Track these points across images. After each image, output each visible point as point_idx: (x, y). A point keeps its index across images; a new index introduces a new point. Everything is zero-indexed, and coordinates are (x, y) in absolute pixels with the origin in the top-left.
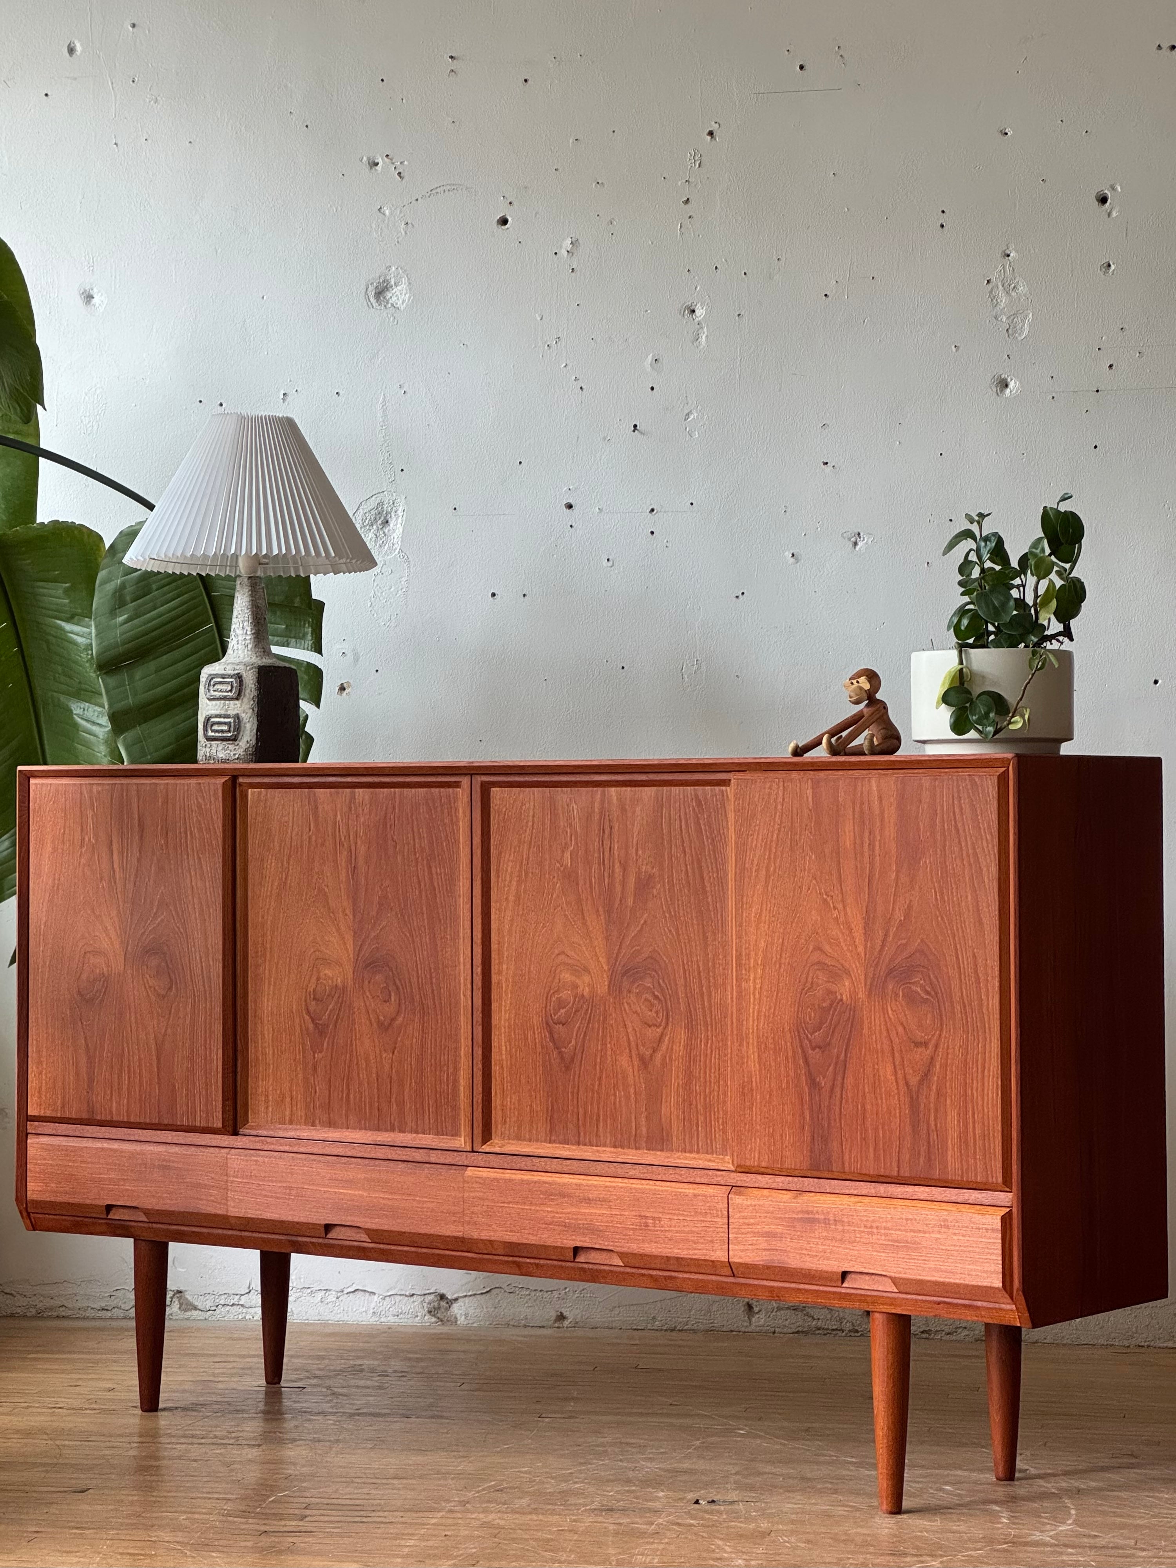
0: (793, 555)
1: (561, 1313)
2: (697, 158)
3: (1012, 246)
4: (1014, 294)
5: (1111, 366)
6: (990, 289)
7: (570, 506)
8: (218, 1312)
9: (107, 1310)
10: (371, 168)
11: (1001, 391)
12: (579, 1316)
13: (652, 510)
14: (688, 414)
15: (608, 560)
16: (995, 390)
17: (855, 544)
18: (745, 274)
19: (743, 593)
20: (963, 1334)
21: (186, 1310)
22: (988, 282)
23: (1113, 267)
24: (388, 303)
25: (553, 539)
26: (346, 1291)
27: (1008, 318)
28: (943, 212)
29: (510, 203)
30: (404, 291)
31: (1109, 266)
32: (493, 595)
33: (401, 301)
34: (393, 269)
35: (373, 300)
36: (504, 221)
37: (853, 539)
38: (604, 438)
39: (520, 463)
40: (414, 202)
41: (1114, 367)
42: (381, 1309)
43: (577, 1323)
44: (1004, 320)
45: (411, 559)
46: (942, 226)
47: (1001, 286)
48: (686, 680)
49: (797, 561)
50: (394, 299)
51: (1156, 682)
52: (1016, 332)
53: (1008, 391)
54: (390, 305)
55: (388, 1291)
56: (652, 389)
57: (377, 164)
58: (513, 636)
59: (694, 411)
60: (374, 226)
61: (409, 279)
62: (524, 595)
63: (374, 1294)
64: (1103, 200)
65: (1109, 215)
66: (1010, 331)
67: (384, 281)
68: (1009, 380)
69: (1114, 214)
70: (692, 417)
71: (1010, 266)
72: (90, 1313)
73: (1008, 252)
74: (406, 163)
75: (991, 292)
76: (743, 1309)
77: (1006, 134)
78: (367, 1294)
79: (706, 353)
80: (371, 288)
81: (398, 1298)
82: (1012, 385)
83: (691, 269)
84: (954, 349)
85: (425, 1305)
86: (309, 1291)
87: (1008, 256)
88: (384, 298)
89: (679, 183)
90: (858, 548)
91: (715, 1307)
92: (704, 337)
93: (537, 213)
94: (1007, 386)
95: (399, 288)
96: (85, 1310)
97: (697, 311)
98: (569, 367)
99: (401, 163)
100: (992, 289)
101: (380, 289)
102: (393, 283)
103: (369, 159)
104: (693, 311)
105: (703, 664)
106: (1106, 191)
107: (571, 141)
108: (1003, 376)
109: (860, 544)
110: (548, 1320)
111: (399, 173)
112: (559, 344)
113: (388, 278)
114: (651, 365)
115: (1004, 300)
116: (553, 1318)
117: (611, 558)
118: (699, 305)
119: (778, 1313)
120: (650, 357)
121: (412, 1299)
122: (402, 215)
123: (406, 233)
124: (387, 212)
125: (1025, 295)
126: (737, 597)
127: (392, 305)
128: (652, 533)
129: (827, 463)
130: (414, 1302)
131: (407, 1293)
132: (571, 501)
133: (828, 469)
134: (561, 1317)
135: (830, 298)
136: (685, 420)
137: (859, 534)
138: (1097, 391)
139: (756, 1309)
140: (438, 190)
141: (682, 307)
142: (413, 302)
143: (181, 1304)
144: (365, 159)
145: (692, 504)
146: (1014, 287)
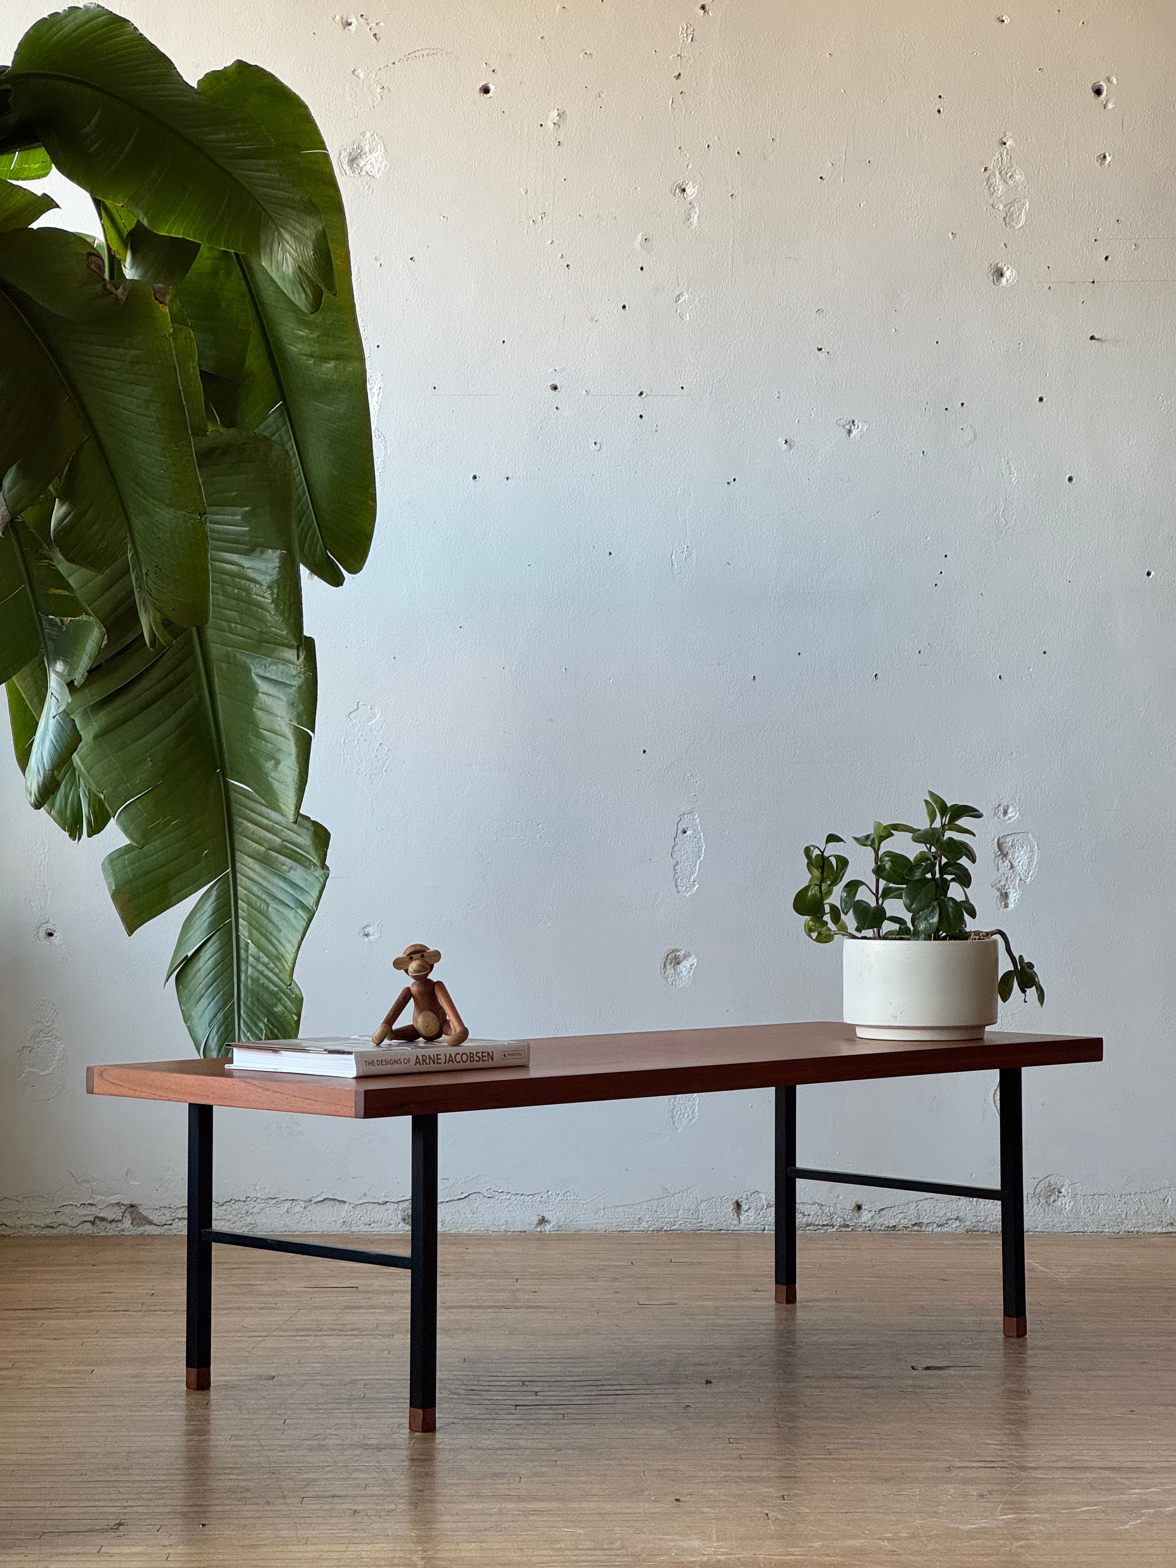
0: (786, 442)
1: (543, 1217)
2: (689, 32)
3: (1009, 134)
4: (1010, 182)
5: (1107, 258)
6: (987, 175)
7: (555, 388)
8: (174, 1225)
9: (52, 1227)
10: (344, 28)
11: (998, 280)
12: (562, 1220)
13: (641, 394)
14: (678, 296)
15: (595, 443)
16: (991, 278)
17: (850, 431)
18: (738, 153)
19: (734, 480)
20: (954, 1226)
21: (139, 1225)
22: (986, 169)
23: (1109, 159)
24: (361, 170)
25: (538, 420)
26: (315, 1200)
27: (1005, 207)
28: (940, 97)
29: (493, 71)
30: (380, 159)
31: (1105, 157)
32: (475, 477)
33: (376, 169)
34: (368, 134)
35: (346, 167)
36: (486, 90)
37: (848, 427)
38: (592, 319)
39: (504, 342)
40: (390, 65)
41: (1110, 259)
42: (351, 1218)
43: (560, 1226)
44: (1001, 207)
45: (387, 439)
46: (939, 111)
47: (998, 174)
48: (676, 566)
49: (791, 447)
50: (368, 166)
51: (1149, 574)
52: (1012, 220)
53: (1004, 280)
54: (364, 173)
55: (360, 1199)
56: (642, 269)
57: (350, 24)
58: (496, 519)
59: (685, 293)
60: (347, 89)
61: (385, 146)
62: (508, 478)
63: (345, 1202)
64: (1098, 92)
65: (1105, 106)
66: (1007, 219)
67: (358, 148)
68: (1005, 269)
69: (1110, 106)
70: (682, 299)
71: (1007, 154)
72: (33, 1232)
73: (1004, 140)
74: (382, 24)
75: (988, 180)
76: (732, 1207)
77: (1003, 21)
78: (337, 1203)
79: (698, 234)
80: (343, 154)
81: (370, 1206)
82: (1008, 273)
83: (683, 146)
84: (951, 236)
85: (399, 1212)
86: (274, 1201)
87: (1005, 144)
88: (358, 165)
89: (671, 57)
90: (852, 435)
91: (703, 1206)
92: (696, 217)
93: (521, 83)
94: (1002, 275)
95: (374, 155)
96: (28, 1229)
97: (687, 190)
98: (555, 244)
99: (377, 24)
100: (989, 177)
101: (354, 154)
102: (367, 149)
103: (342, 18)
104: (684, 190)
105: (694, 551)
106: (1102, 83)
107: (557, 9)
108: (999, 265)
109: (854, 432)
110: (530, 1224)
111: (375, 34)
112: (544, 219)
113: (362, 144)
114: (641, 244)
115: (1001, 188)
116: (536, 1222)
117: (598, 441)
118: (690, 184)
119: (768, 1210)
120: (640, 236)
121: (384, 1207)
122: (378, 78)
123: (382, 98)
124: (362, 75)
125: (1022, 183)
126: (728, 483)
127: (367, 173)
128: (641, 416)
129: (821, 349)
130: (387, 1210)
131: (380, 1201)
132: (556, 382)
133: (822, 355)
134: (543, 1221)
135: (825, 181)
136: (676, 301)
137: (853, 422)
138: (1093, 282)
139: (744, 1207)
140: (417, 54)
141: (674, 184)
142: (389, 170)
143: (133, 1220)
144: (338, 18)
145: (682, 388)
146: (1011, 176)
